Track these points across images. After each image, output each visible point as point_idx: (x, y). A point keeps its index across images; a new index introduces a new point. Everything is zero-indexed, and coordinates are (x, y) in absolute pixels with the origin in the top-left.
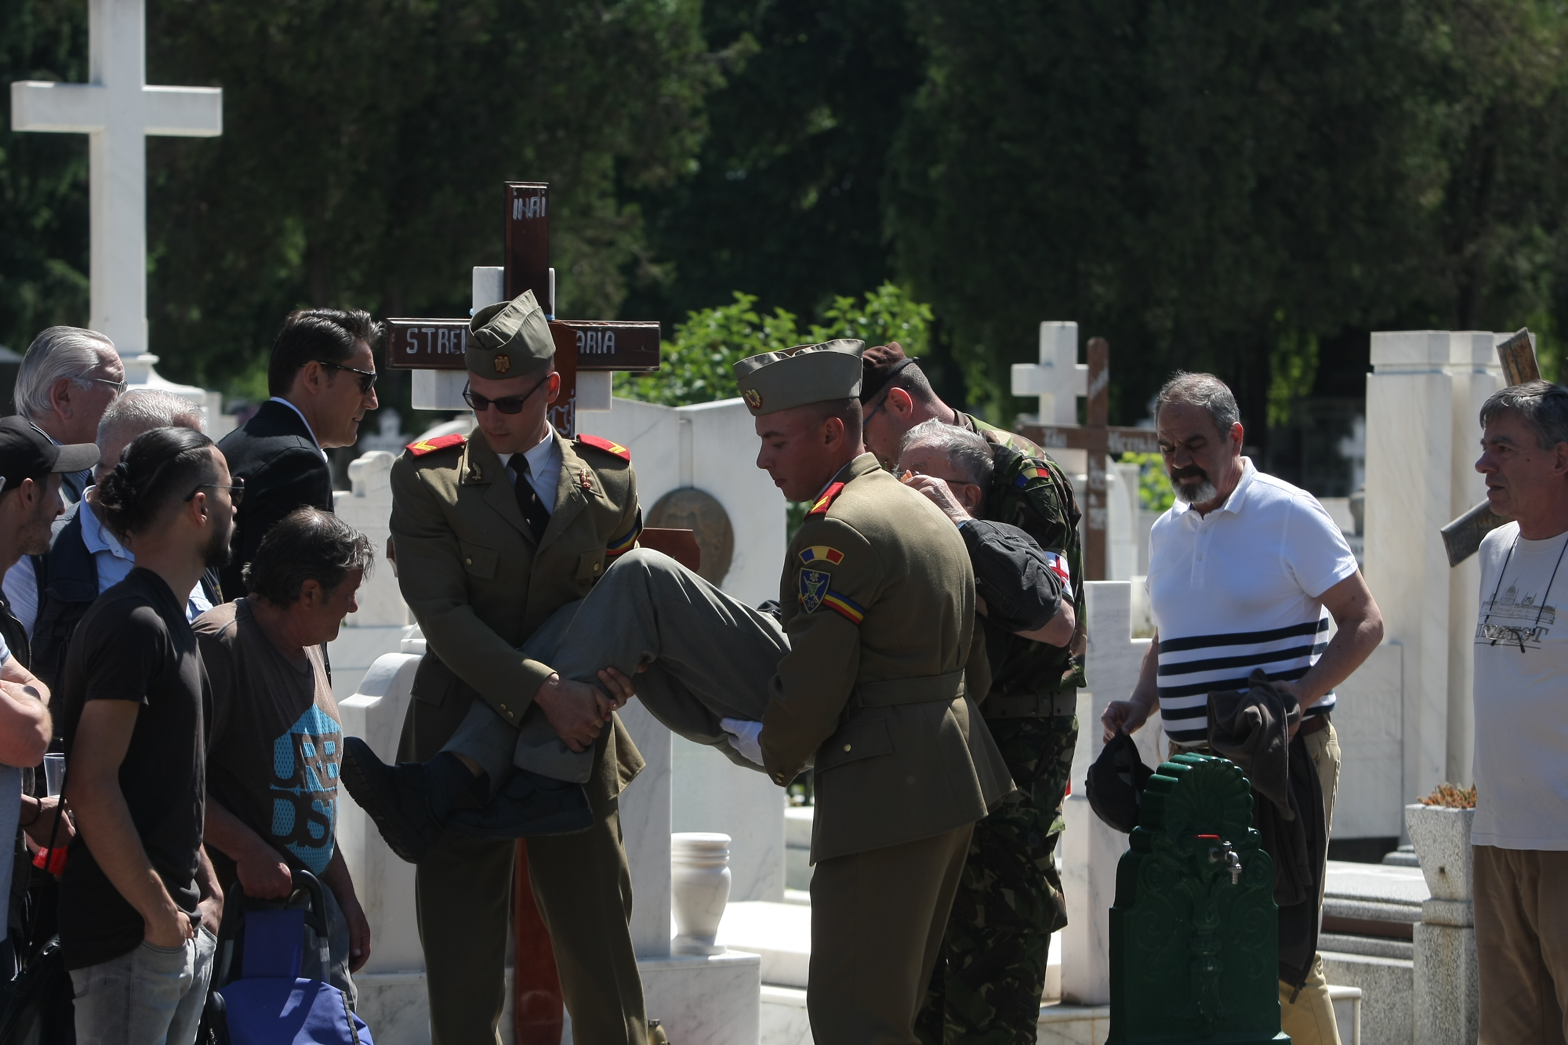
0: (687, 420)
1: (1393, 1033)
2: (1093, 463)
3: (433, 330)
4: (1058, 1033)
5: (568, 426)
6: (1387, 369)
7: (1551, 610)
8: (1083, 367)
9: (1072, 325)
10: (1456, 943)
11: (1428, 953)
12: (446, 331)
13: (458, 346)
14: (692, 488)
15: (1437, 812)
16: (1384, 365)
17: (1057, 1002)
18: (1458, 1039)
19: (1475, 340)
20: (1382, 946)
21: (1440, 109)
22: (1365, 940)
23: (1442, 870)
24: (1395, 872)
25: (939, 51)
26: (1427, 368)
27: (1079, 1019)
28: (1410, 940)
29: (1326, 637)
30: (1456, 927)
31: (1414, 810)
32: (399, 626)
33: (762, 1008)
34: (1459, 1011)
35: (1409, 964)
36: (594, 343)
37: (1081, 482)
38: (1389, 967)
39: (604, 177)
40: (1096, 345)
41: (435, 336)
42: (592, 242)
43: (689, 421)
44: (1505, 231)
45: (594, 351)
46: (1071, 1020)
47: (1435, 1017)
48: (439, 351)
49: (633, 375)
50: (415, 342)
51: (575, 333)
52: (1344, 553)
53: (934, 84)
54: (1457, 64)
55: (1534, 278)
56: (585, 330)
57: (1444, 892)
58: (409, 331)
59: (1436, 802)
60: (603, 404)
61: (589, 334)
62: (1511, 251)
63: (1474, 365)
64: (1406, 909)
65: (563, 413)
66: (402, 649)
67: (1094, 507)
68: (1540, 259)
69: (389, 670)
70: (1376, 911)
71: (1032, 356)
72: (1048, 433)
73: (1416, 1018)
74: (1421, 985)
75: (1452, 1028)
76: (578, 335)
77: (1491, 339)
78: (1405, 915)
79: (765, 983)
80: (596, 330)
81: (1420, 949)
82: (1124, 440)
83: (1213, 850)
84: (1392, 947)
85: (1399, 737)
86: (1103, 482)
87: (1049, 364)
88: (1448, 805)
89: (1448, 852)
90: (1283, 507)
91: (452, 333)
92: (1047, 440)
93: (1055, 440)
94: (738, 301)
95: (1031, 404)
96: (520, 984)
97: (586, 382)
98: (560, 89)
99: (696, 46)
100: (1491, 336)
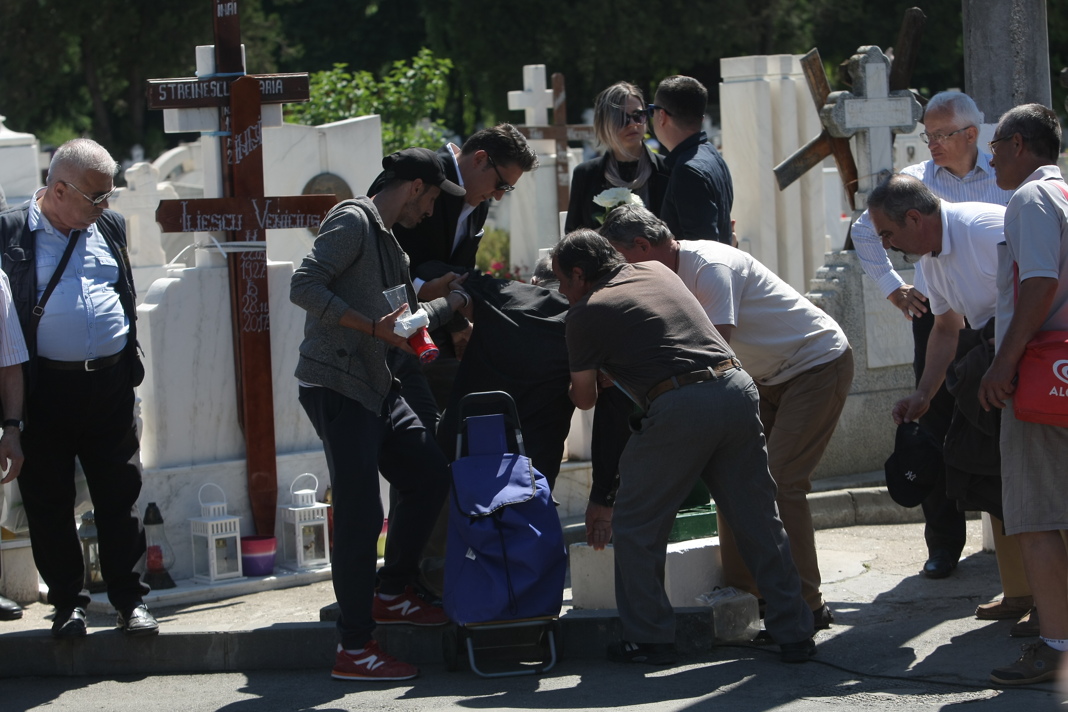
0: (323, 133)
2: (559, 147)
3: (175, 85)
4: (568, 478)
5: (258, 138)
6: (731, 80)
8: (550, 91)
9: (542, 66)
12: (182, 85)
13: (190, 93)
14: (328, 174)
16: (730, 78)
19: (782, 60)
26: (754, 78)
27: (580, 469)
32: (160, 265)
36: (270, 87)
37: (552, 158)
40: (556, 78)
41: (176, 88)
45: (271, 92)
46: (575, 470)
48: (179, 97)
50: (165, 93)
51: (259, 82)
55: (802, 28)
56: (264, 80)
58: (161, 87)
60: (277, 124)
61: (267, 82)
62: (788, 12)
63: (782, 74)
65: (254, 130)
66: (168, 275)
67: (561, 173)
68: (805, 16)
69: (161, 288)
71: (519, 86)
72: (531, 130)
76: (260, 83)
77: (794, 58)
80: (271, 79)
82: (576, 132)
86: (566, 158)
87: (530, 90)
91: (186, 86)
92: (531, 135)
93: (536, 135)
94: (336, 67)
95: (521, 115)
96: (251, 468)
97: (267, 111)
100: (791, 57)
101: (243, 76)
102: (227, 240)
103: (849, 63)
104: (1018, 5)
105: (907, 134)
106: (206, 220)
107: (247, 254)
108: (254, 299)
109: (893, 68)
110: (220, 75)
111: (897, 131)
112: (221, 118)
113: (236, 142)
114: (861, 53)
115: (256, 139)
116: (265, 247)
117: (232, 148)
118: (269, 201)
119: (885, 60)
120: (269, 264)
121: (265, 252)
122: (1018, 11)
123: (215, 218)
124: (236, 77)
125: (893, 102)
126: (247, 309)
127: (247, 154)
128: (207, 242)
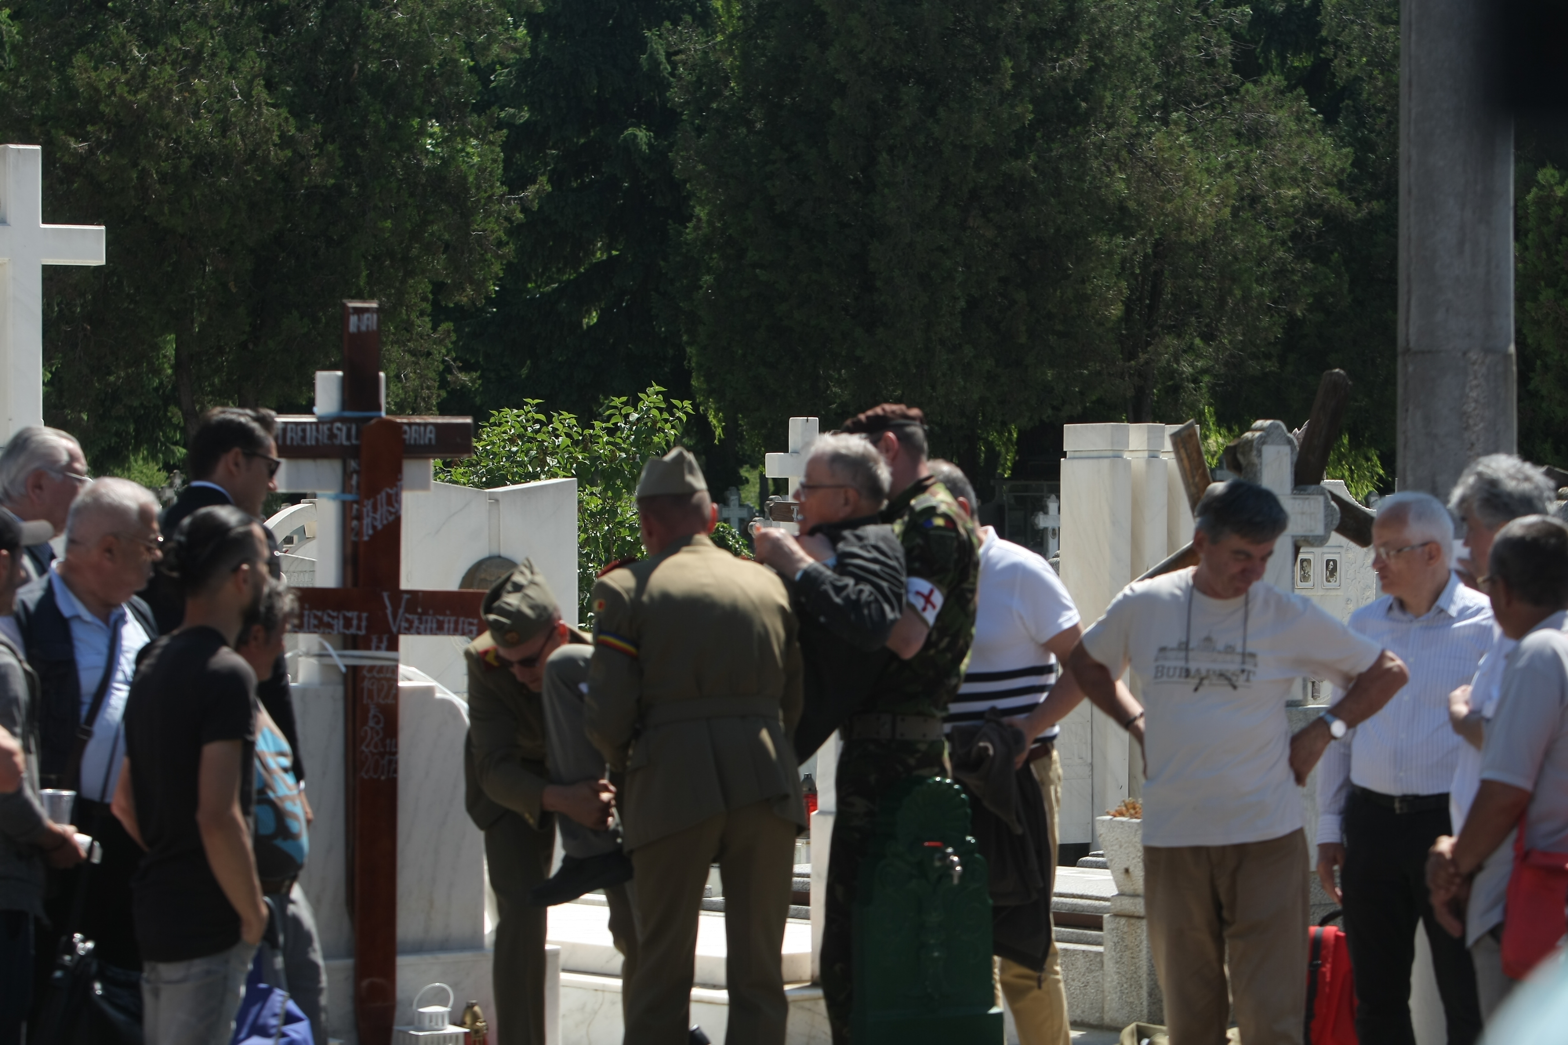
0: (495, 500)
1: (1087, 1006)
4: (809, 1010)
5: (396, 505)
6: (1077, 454)
9: (814, 419)
10: (1139, 931)
11: (1116, 940)
12: (294, 426)
13: (304, 438)
14: (499, 557)
15: (1122, 823)
16: (1075, 451)
17: (808, 984)
18: (1141, 1011)
19: (1150, 431)
20: (1078, 934)
21: (1119, 240)
22: (1063, 929)
23: (1127, 871)
24: (1088, 873)
25: (703, 193)
26: (1110, 454)
28: (1100, 928)
29: (1052, 679)
30: (1139, 918)
31: (1104, 821)
33: (562, 991)
34: (1141, 987)
35: (1100, 949)
36: (417, 436)
38: (1084, 951)
39: (424, 299)
41: (284, 430)
42: (413, 353)
43: (497, 501)
44: (1171, 341)
45: (418, 442)
47: (1122, 992)
48: (289, 443)
49: (446, 464)
51: (402, 427)
52: (1068, 608)
53: (699, 220)
54: (1132, 205)
55: (1195, 380)
56: (410, 425)
57: (1129, 889)
59: (1121, 814)
60: (425, 486)
61: (413, 428)
62: (1176, 357)
63: (1149, 451)
64: (1097, 903)
65: (391, 494)
68: (1200, 364)
70: (1072, 905)
71: (782, 446)
73: (1106, 994)
74: (1110, 966)
75: (1136, 1002)
76: (404, 429)
77: (1163, 429)
78: (1097, 908)
79: (565, 970)
80: (419, 424)
81: (1109, 936)
83: (938, 855)
84: (1086, 934)
85: (1089, 761)
87: (796, 452)
88: (1132, 816)
89: (1133, 856)
90: (1016, 569)
91: (299, 428)
94: (527, 404)
95: (781, 485)
96: (361, 971)
97: (411, 468)
98: (388, 224)
99: (500, 189)
100: (1164, 427)
101: (380, 417)
102: (345, 648)
103: (1239, 443)
104: (1476, 378)
105: (1318, 546)
106: (316, 617)
107: (371, 668)
108: (378, 733)
109: (1300, 453)
110: (348, 414)
111: (1300, 543)
112: (346, 475)
113: (365, 510)
114: (1256, 430)
115: (393, 506)
116: (397, 660)
117: (359, 517)
118: (406, 596)
119: (1290, 442)
120: (401, 684)
121: (397, 667)
122: (1477, 386)
123: (329, 616)
124: (371, 418)
125: (1298, 502)
126: (367, 746)
127: (380, 527)
128: (316, 649)
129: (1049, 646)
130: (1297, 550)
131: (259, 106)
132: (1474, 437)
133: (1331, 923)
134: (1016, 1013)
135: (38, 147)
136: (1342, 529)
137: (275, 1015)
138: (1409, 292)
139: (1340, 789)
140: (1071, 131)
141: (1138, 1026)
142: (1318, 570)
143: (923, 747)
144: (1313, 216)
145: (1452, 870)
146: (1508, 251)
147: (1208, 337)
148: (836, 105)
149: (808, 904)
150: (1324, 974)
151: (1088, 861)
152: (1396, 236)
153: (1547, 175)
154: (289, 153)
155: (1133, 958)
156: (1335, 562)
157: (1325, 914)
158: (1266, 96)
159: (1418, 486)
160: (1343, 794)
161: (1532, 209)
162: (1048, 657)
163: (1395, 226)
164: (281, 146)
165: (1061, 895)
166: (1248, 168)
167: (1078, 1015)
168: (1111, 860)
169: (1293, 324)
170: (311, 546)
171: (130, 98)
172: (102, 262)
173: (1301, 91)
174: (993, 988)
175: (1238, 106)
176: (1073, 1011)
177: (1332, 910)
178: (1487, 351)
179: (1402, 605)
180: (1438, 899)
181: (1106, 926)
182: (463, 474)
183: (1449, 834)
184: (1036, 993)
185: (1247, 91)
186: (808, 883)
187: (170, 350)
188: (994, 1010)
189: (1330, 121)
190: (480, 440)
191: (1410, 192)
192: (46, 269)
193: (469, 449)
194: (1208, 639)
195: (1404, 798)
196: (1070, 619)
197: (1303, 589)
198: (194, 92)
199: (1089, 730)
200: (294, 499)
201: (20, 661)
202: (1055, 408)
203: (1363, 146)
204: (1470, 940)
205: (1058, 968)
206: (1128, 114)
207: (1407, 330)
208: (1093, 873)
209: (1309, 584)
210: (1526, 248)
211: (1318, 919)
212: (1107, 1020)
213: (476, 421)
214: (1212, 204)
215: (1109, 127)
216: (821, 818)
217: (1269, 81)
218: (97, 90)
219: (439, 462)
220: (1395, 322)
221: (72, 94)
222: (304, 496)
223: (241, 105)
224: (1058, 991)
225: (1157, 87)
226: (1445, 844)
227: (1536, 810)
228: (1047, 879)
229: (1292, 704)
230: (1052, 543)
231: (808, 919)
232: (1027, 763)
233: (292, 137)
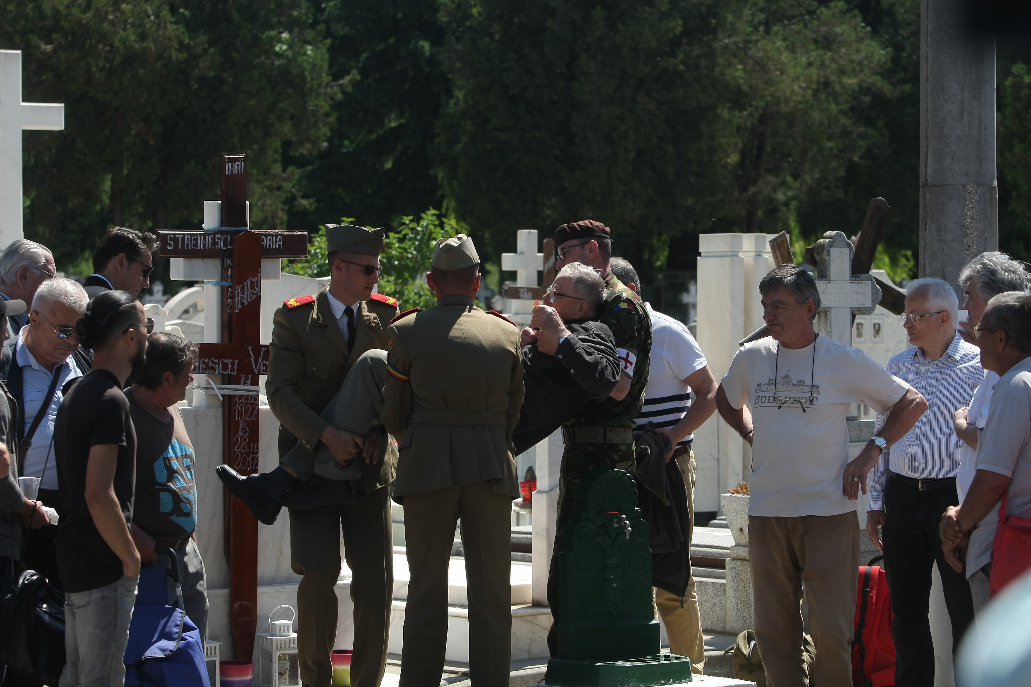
1: (715, 619)
3: (182, 236)
4: (531, 622)
5: (257, 289)
6: (708, 254)
7: (817, 387)
8: (541, 255)
9: (535, 231)
11: (734, 575)
12: (189, 237)
13: (196, 244)
15: (738, 498)
16: (707, 252)
17: (530, 605)
19: (756, 238)
20: (708, 572)
21: (736, 113)
23: (741, 530)
24: (715, 531)
25: (460, 82)
26: (730, 254)
27: (540, 613)
28: (724, 568)
29: (689, 403)
31: (726, 497)
34: (751, 607)
35: (724, 581)
36: (271, 243)
38: (712, 583)
39: (276, 151)
40: (547, 242)
41: (183, 239)
42: (269, 188)
44: (772, 179)
45: (271, 247)
47: (738, 610)
48: (185, 248)
49: (291, 262)
50: (172, 243)
51: (260, 237)
52: (700, 356)
53: (458, 99)
54: (745, 88)
55: (787, 204)
56: (266, 235)
57: (740, 541)
58: (169, 237)
59: (738, 492)
60: (276, 277)
61: (268, 238)
62: (775, 190)
63: (756, 252)
64: (721, 551)
65: (254, 282)
68: (790, 193)
70: (705, 552)
71: (513, 249)
72: (522, 291)
73: (728, 611)
74: (730, 592)
75: (747, 616)
76: (262, 238)
77: (765, 237)
78: (721, 554)
80: (272, 235)
81: (729, 573)
83: (616, 520)
84: (714, 572)
85: (716, 457)
87: (522, 253)
88: (744, 494)
90: (665, 330)
91: (193, 238)
92: (521, 295)
93: (526, 295)
94: (343, 221)
95: (513, 275)
96: (234, 597)
97: (267, 265)
98: (253, 102)
99: (326, 78)
100: (765, 236)
101: (247, 231)
102: (223, 383)
103: (816, 246)
104: (971, 202)
105: (867, 315)
106: (204, 363)
107: (241, 397)
108: (245, 440)
109: (855, 253)
110: (224, 228)
111: (856, 312)
112: (224, 269)
113: (236, 292)
114: (827, 238)
115: (255, 290)
116: (258, 392)
117: (232, 297)
118: (263, 349)
119: (849, 245)
120: (260, 407)
121: (258, 396)
122: (972, 208)
123: (213, 362)
124: (241, 231)
125: (854, 285)
126: (238, 449)
127: (246, 303)
128: (204, 384)
129: (687, 381)
130: (853, 317)
131: (165, 23)
132: (970, 242)
133: (877, 563)
134: (667, 624)
135: (19, 52)
136: (883, 303)
137: (177, 626)
138: (927, 146)
139: (882, 475)
140: (705, 39)
141: (747, 631)
142: (868, 330)
143: (623, 448)
144: (865, 94)
145: (957, 528)
146: (993, 118)
147: (796, 176)
148: (549, 23)
149: (531, 552)
150: (872, 597)
151: (715, 524)
152: (919, 109)
153: (1018, 68)
154: (185, 55)
155: (745, 587)
156: (879, 325)
157: (873, 558)
158: (834, 15)
159: (933, 275)
160: (884, 478)
161: (1009, 90)
162: (687, 388)
163: (918, 102)
164: (180, 51)
165: (697, 546)
166: (823, 64)
167: (709, 625)
168: (731, 523)
169: (852, 167)
170: (201, 316)
171: (81, 16)
172: (62, 127)
173: (856, 11)
174: (653, 607)
175: (816, 23)
176: (706, 623)
177: (877, 555)
178: (978, 185)
179: (923, 352)
180: (947, 547)
181: (727, 566)
182: (302, 268)
183: (956, 504)
184: (680, 610)
185: (822, 13)
186: (531, 539)
187: (107, 185)
188: (653, 622)
189: (875, 32)
190: (313, 246)
191: (927, 80)
192: (25, 132)
193: (305, 252)
194: (787, 377)
195: (926, 481)
196: (700, 363)
197: (857, 344)
198: (123, 13)
199: (716, 436)
200: (190, 284)
201: (6, 392)
202: (695, 223)
203: (898, 47)
204: (968, 575)
205: (695, 594)
206: (744, 27)
207: (926, 171)
208: (719, 531)
209: (862, 339)
210: (1005, 117)
211: (868, 562)
212: (728, 628)
213: (309, 233)
214: (800, 87)
215: (730, 36)
216: (539, 495)
217: (836, 6)
218: (58, 12)
219: (285, 260)
220: (918, 165)
221: (42, 16)
222: (196, 282)
223: (153, 22)
224: (695, 608)
225: (762, 10)
226: (952, 511)
227: (1013, 489)
228: (687, 535)
229: (850, 419)
230: (692, 312)
231: (531, 562)
232: (673, 458)
233: (188, 44)
